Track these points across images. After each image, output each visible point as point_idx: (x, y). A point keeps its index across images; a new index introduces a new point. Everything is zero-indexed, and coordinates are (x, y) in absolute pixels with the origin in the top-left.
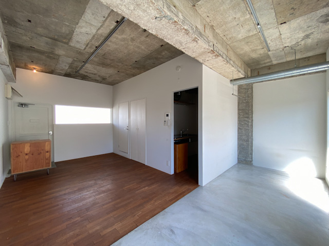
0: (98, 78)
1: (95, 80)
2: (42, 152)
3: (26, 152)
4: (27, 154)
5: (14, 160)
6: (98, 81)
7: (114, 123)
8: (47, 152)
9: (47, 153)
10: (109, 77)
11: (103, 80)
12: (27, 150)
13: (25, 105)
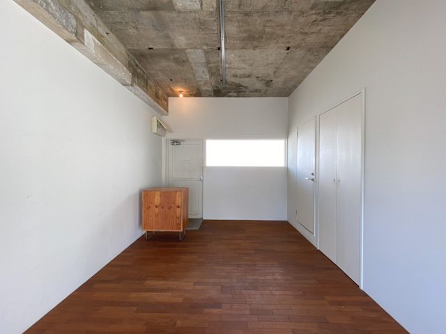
0: (259, 85)
1: (256, 91)
2: (172, 205)
3: (156, 204)
4: (157, 207)
5: (145, 212)
6: (260, 91)
7: (290, 166)
8: (178, 207)
9: (178, 209)
10: (275, 72)
11: (267, 88)
12: (157, 200)
13: (177, 142)
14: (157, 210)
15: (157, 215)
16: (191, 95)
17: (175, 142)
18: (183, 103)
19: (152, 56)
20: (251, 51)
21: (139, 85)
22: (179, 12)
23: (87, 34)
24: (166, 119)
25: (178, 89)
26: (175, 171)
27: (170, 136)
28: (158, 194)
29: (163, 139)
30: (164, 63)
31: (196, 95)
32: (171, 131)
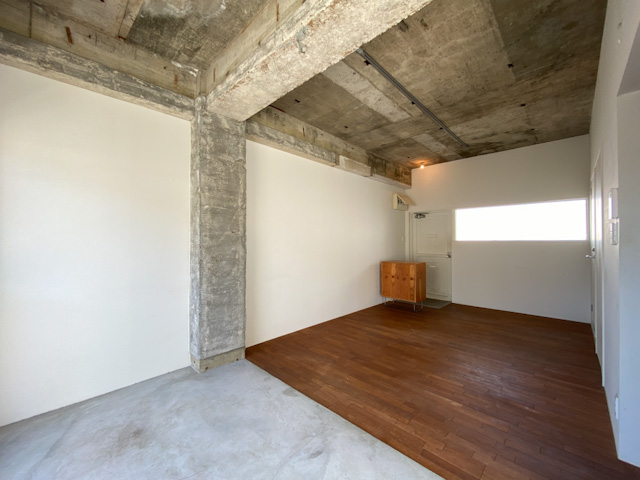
2: (407, 277)
3: (393, 275)
4: (393, 277)
5: (384, 280)
8: (411, 279)
9: (411, 281)
12: (393, 271)
13: (420, 214)
14: (393, 280)
15: (393, 284)
16: (435, 163)
17: (420, 215)
18: (426, 173)
19: (385, 148)
20: (478, 120)
21: (377, 173)
22: (396, 123)
23: (342, 158)
24: (409, 192)
25: (418, 162)
26: (419, 245)
27: (413, 209)
28: (394, 266)
29: (407, 213)
30: (397, 150)
31: (440, 162)
32: (414, 204)
